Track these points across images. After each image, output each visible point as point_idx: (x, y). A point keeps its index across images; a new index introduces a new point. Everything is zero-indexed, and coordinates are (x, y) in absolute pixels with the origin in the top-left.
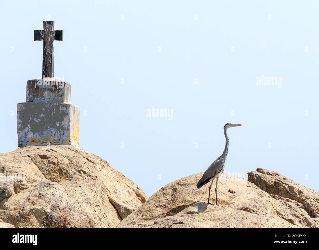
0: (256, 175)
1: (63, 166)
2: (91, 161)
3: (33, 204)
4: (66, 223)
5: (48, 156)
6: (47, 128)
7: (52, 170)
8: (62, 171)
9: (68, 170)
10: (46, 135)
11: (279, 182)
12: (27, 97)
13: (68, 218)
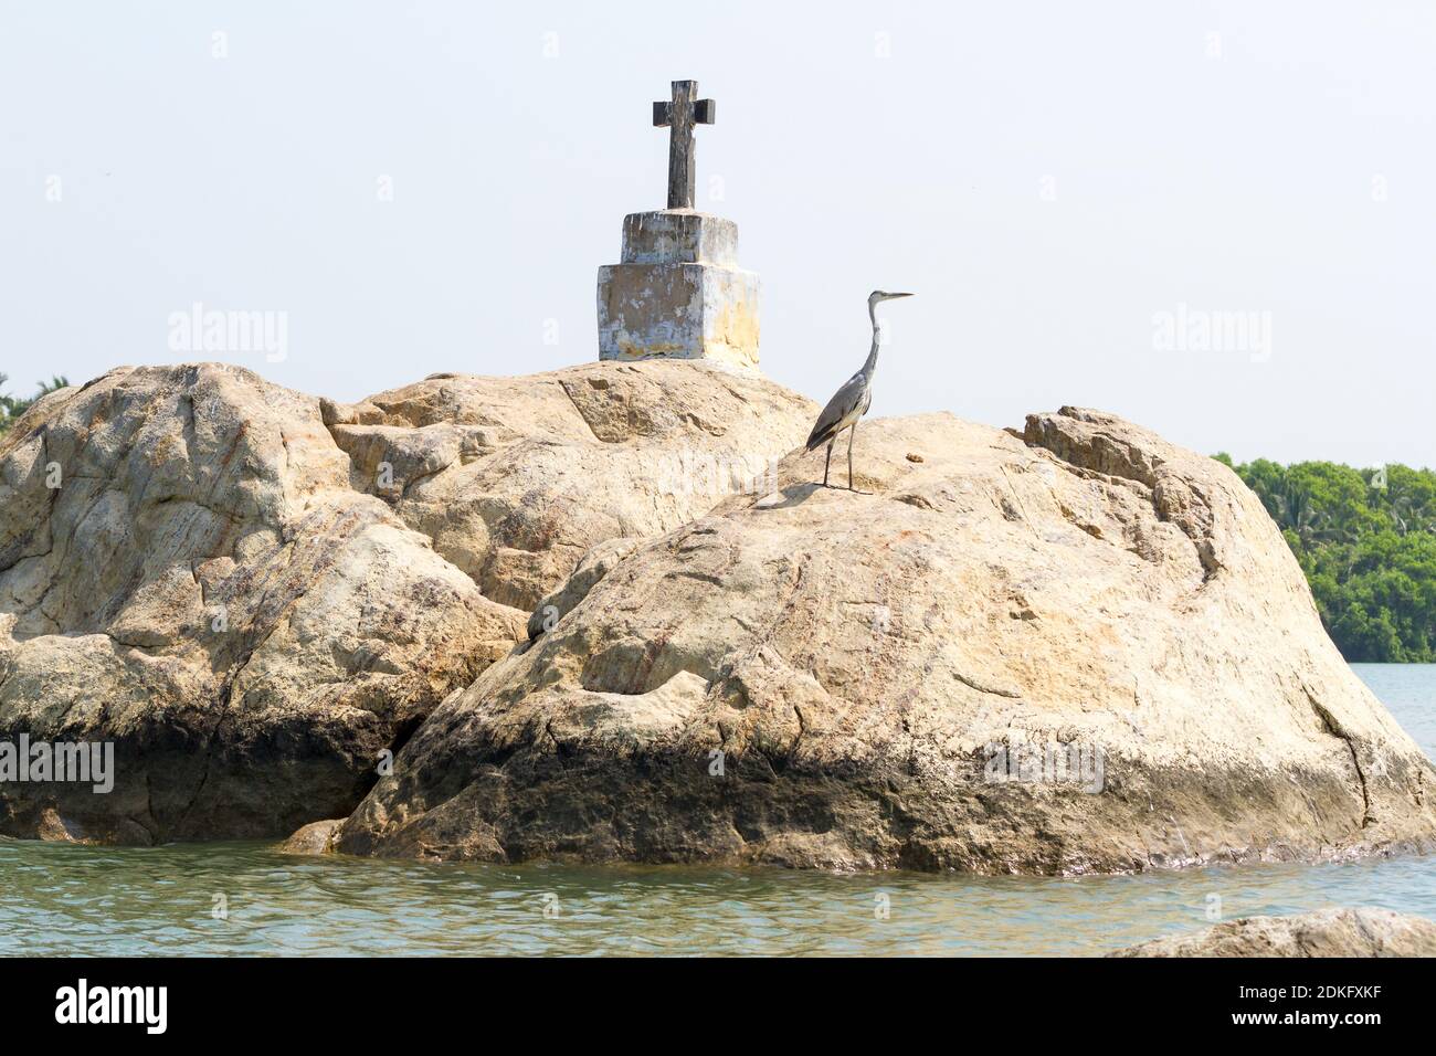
0: (1046, 422)
1: (641, 405)
2: (737, 396)
3: (485, 489)
4: (551, 533)
5: (610, 383)
6: (656, 321)
7: (611, 414)
8: (636, 416)
9: (652, 415)
10: (654, 337)
11: (1105, 437)
12: (623, 253)
13: (559, 522)
